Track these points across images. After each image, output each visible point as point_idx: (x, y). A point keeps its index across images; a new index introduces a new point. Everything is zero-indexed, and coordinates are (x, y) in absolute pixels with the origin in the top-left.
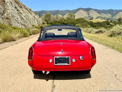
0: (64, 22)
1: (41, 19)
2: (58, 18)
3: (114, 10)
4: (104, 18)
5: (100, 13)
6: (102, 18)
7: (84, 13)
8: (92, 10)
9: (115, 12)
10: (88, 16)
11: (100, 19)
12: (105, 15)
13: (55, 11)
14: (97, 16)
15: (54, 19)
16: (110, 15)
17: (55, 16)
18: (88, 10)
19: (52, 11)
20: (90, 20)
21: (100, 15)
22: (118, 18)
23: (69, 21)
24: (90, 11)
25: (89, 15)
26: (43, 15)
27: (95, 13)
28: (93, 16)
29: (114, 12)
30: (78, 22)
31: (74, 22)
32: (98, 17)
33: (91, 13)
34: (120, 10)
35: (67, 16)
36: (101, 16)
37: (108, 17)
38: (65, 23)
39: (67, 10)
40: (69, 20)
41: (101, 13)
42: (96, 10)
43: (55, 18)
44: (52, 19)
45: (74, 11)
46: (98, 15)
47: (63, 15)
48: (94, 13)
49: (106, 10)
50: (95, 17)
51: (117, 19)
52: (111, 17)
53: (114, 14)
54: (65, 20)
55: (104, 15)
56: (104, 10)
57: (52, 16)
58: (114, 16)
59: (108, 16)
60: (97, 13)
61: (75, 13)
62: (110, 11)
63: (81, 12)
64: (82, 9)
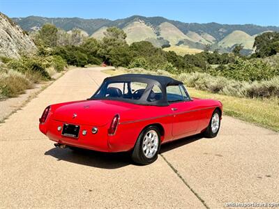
0: (96, 51)
1: (28, 38)
2: (79, 40)
3: (221, 26)
4: (197, 45)
5: (187, 31)
6: (190, 44)
7: (147, 29)
8: (166, 23)
9: (224, 31)
10: (156, 37)
11: (187, 46)
12: (200, 38)
14: (179, 39)
15: (67, 41)
16: (210, 38)
17: (70, 32)
18: (156, 22)
19: (58, 18)
20: (163, 47)
21: (186, 37)
22: (231, 45)
24: (160, 26)
25: (158, 34)
26: (34, 28)
27: (175, 31)
28: (170, 38)
29: (221, 30)
30: (136, 52)
31: (128, 53)
32: (180, 43)
33: (165, 30)
34: (236, 26)
35: (105, 34)
36: (189, 39)
37: (207, 43)
38: (98, 52)
39: (102, 20)
40: (111, 45)
41: (190, 32)
42: (176, 24)
43: (70, 40)
44: (61, 40)
45: (120, 24)
46: (183, 37)
47: (90, 32)
48: (170, 31)
49: (201, 25)
50: (173, 41)
51: (228, 48)
52: (214, 43)
53: (221, 34)
55: (196, 38)
56: (196, 24)
57: (61, 32)
58: (221, 40)
59: (207, 39)
60: (178, 30)
61: (122, 26)
62: (212, 28)
63: (138, 26)
64: (141, 18)
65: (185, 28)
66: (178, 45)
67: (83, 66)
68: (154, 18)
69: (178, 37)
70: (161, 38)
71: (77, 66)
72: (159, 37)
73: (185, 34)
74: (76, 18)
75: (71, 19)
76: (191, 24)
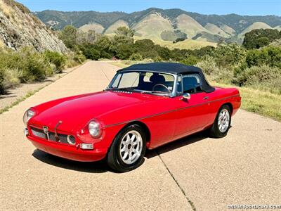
0: (108, 47)
3: (241, 18)
4: (216, 38)
5: (205, 24)
6: (209, 37)
8: (184, 15)
9: (245, 22)
10: (173, 30)
11: (205, 39)
12: (219, 30)
14: (197, 32)
16: (230, 30)
18: (173, 14)
20: (178, 40)
21: (204, 29)
23: (119, 44)
24: (177, 18)
25: (175, 27)
27: (192, 24)
28: (188, 30)
29: (241, 22)
32: (199, 35)
33: (182, 23)
34: (257, 17)
36: (207, 31)
39: (118, 13)
41: (209, 24)
42: (194, 16)
46: (201, 29)
47: (106, 26)
48: (188, 23)
49: (220, 17)
50: (191, 33)
52: (233, 35)
53: (241, 26)
54: (110, 43)
55: (215, 30)
56: (215, 15)
58: (241, 32)
59: (227, 32)
60: (197, 22)
61: (138, 20)
62: (232, 20)
63: (155, 19)
64: (158, 10)
65: (203, 20)
66: (194, 38)
67: (97, 60)
68: (171, 10)
69: (195, 30)
70: (179, 31)
71: (93, 60)
72: (176, 30)
73: (203, 26)
74: (91, 11)
75: (86, 12)
76: (210, 15)
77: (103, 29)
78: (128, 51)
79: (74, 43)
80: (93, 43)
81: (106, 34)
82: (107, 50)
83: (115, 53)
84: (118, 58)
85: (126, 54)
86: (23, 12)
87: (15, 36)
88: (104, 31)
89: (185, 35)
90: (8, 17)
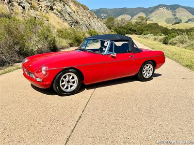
7: (168, 12)
8: (181, 8)
10: (173, 17)
13: (120, 9)
14: (188, 18)
18: (173, 8)
20: (175, 24)
21: (193, 17)
23: (138, 26)
24: (176, 10)
25: (175, 15)
27: (186, 13)
28: (183, 17)
32: (189, 20)
33: (179, 13)
39: (140, 8)
42: (187, 8)
43: (120, 23)
45: (150, 10)
46: (191, 16)
47: (132, 16)
48: (183, 13)
50: (184, 19)
54: (133, 26)
60: (189, 12)
61: (152, 12)
63: (162, 11)
64: (164, 6)
65: (193, 11)
66: (186, 22)
68: (173, 5)
69: (187, 17)
70: (176, 18)
73: (193, 15)
74: (125, 8)
77: (130, 17)
78: (142, 30)
79: (113, 26)
80: (123, 25)
81: (132, 21)
82: (130, 29)
83: (135, 31)
84: (136, 34)
85: (141, 32)
86: (84, 9)
87: (77, 22)
88: (131, 19)
89: (181, 20)
90: (74, 12)
